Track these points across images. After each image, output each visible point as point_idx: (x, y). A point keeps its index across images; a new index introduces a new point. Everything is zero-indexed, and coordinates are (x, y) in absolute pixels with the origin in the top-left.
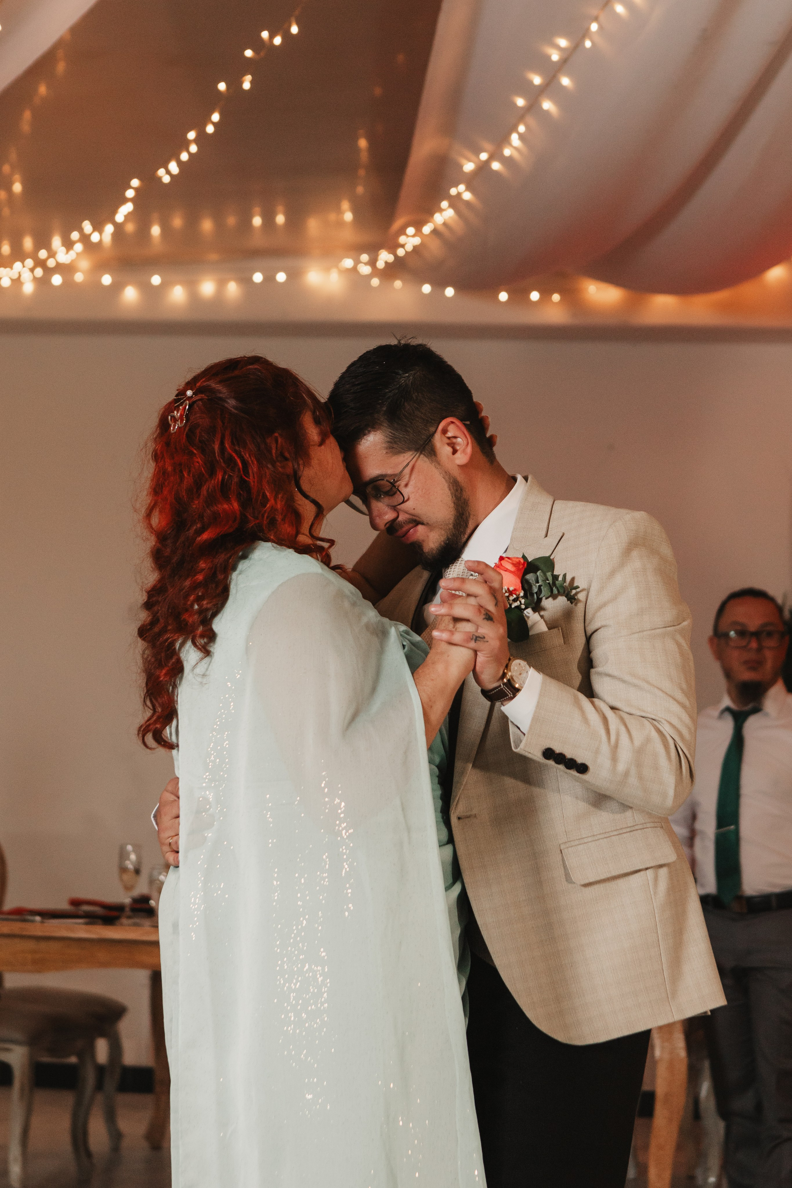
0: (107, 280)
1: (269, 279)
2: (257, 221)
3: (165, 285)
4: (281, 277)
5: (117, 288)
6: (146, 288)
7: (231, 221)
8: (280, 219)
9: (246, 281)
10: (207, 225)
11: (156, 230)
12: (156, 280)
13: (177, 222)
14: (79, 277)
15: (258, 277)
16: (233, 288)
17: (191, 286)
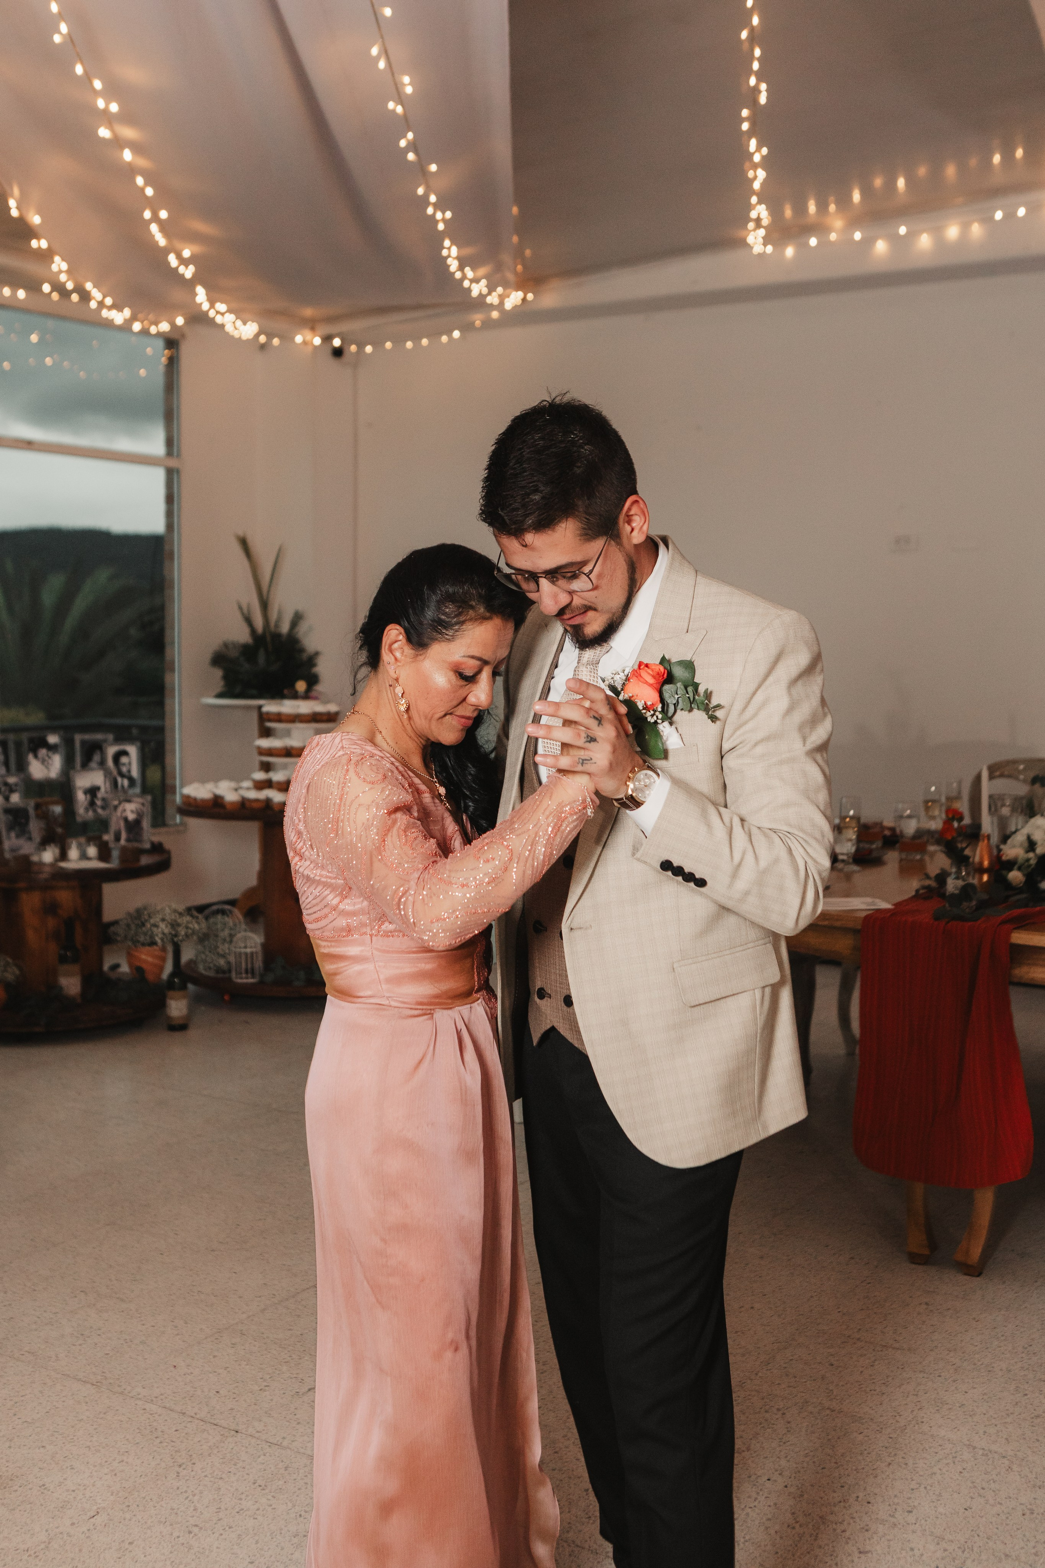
0: (858, 236)
1: (1010, 215)
2: (997, 159)
3: (912, 235)
4: (1021, 212)
5: (868, 242)
6: (895, 239)
7: (973, 162)
8: (1019, 153)
9: (988, 220)
10: (951, 171)
11: (901, 183)
12: (903, 230)
13: (922, 171)
14: (833, 237)
15: (999, 215)
16: (976, 229)
17: (938, 232)
